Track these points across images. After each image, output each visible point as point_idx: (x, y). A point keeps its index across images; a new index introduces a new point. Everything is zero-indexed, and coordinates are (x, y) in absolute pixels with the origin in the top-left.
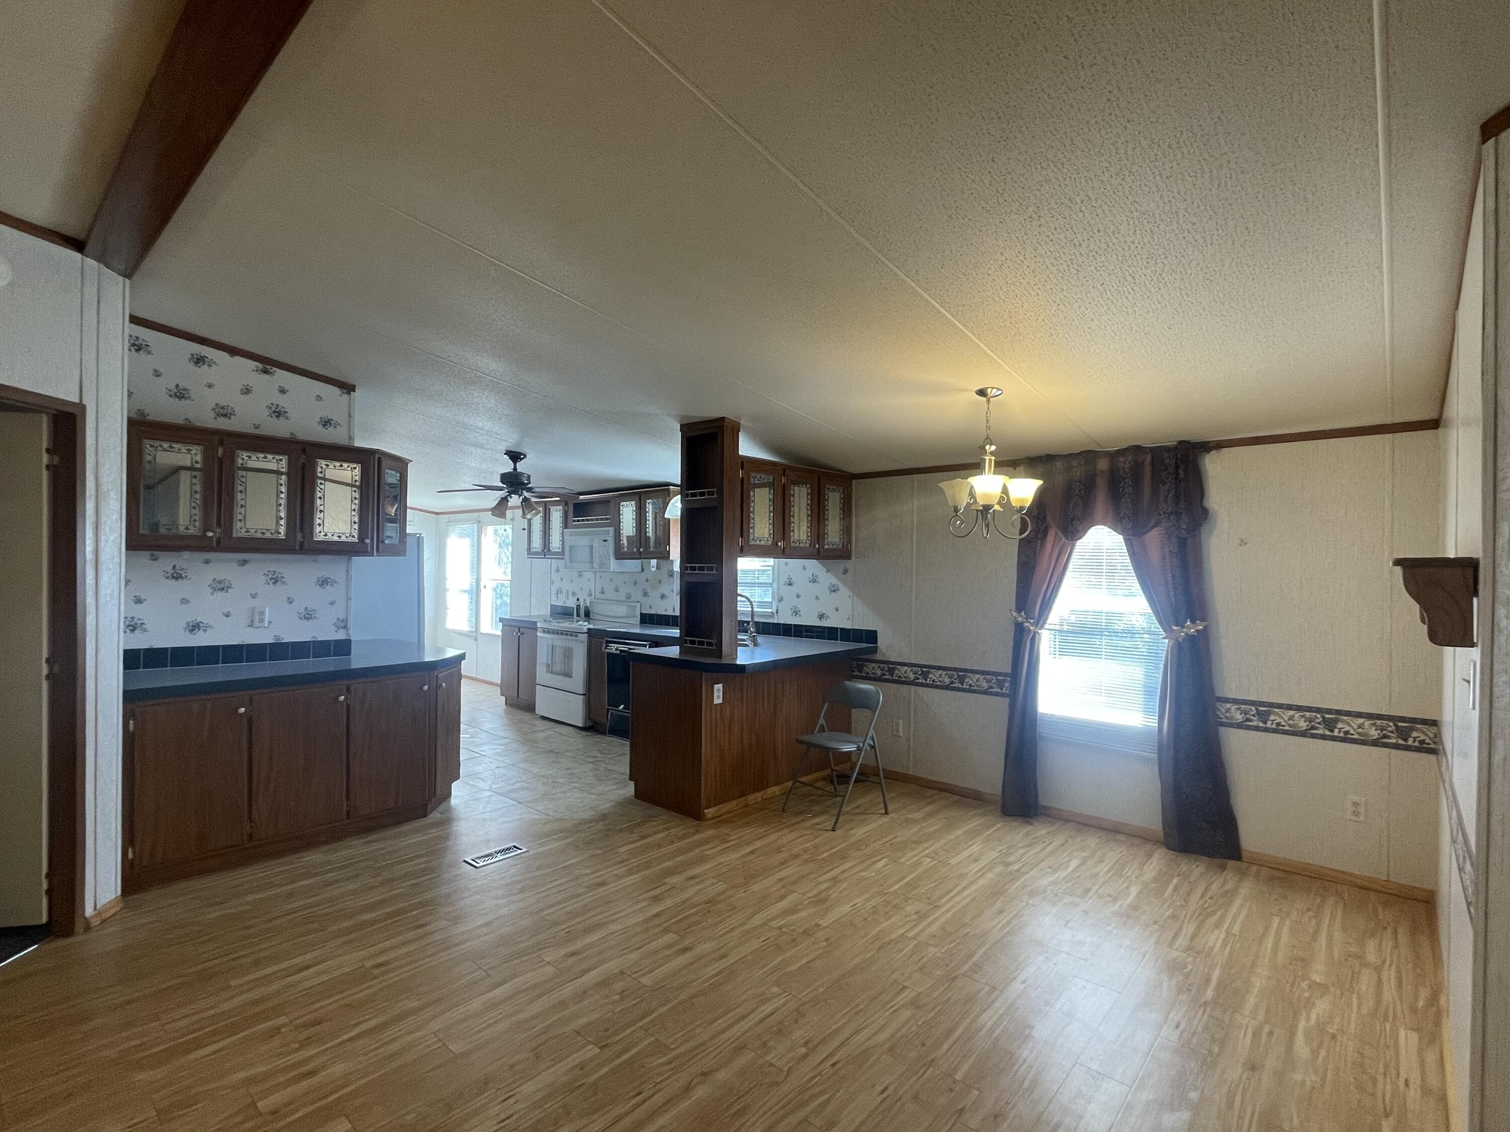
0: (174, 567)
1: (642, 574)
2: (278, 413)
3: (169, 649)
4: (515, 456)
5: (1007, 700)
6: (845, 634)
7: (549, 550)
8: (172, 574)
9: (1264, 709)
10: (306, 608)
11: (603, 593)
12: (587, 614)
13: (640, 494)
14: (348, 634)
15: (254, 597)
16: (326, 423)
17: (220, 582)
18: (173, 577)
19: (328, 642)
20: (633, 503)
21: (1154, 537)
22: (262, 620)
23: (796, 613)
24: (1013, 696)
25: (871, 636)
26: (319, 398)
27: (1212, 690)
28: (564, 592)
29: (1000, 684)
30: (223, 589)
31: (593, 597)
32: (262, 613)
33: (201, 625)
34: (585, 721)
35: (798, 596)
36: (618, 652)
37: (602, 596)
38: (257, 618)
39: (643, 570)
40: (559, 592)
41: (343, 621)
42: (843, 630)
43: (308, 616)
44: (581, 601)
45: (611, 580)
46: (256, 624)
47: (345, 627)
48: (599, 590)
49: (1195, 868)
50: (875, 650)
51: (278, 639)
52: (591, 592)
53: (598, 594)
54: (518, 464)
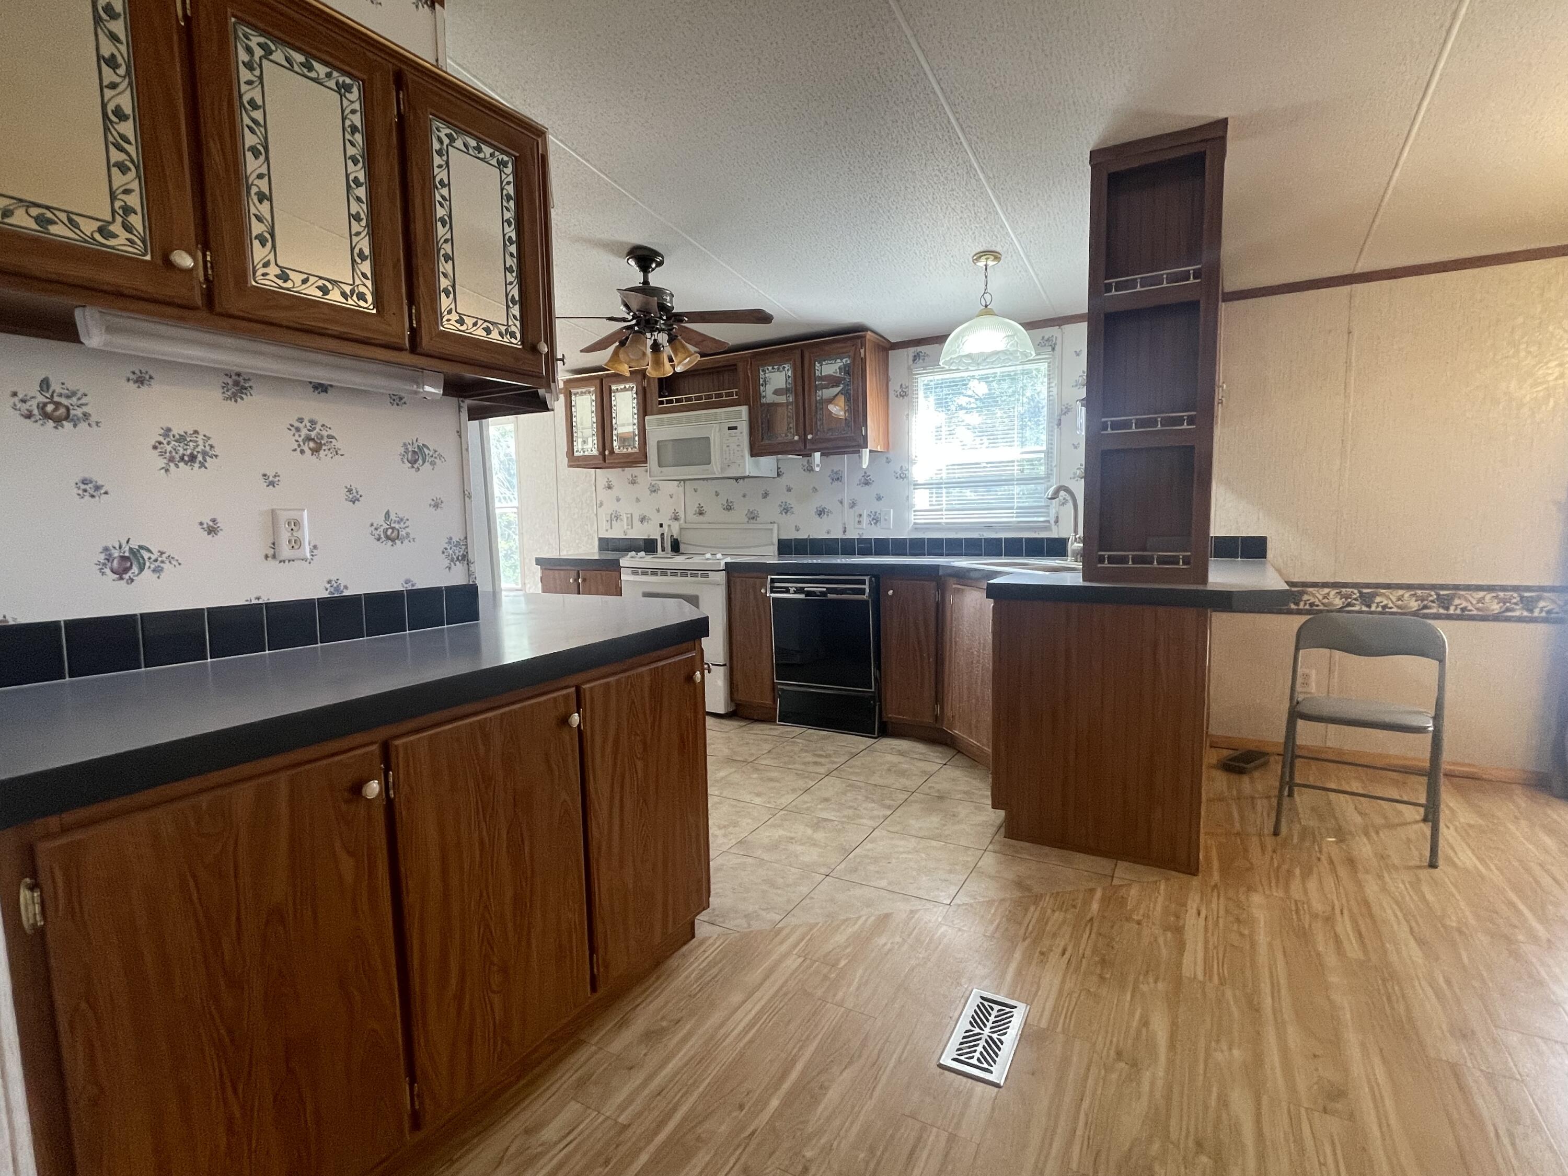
0: (45, 384)
3: (62, 623)
4: (646, 258)
7: (612, 452)
8: (42, 407)
10: (387, 514)
11: (700, 513)
12: (676, 547)
13: (802, 350)
14: (470, 574)
15: (272, 484)
17: (182, 439)
18: (47, 416)
19: (434, 593)
20: (787, 366)
22: (296, 543)
25: (1255, 547)
28: (624, 517)
30: (193, 458)
31: (682, 521)
32: (295, 524)
33: (146, 555)
34: (727, 706)
36: (802, 596)
37: (701, 518)
38: (285, 535)
39: (779, 475)
40: (615, 517)
41: (457, 544)
43: (392, 533)
45: (717, 494)
46: (285, 551)
47: (464, 558)
48: (694, 510)
51: (337, 589)
52: (681, 514)
53: (691, 517)
54: (651, 276)
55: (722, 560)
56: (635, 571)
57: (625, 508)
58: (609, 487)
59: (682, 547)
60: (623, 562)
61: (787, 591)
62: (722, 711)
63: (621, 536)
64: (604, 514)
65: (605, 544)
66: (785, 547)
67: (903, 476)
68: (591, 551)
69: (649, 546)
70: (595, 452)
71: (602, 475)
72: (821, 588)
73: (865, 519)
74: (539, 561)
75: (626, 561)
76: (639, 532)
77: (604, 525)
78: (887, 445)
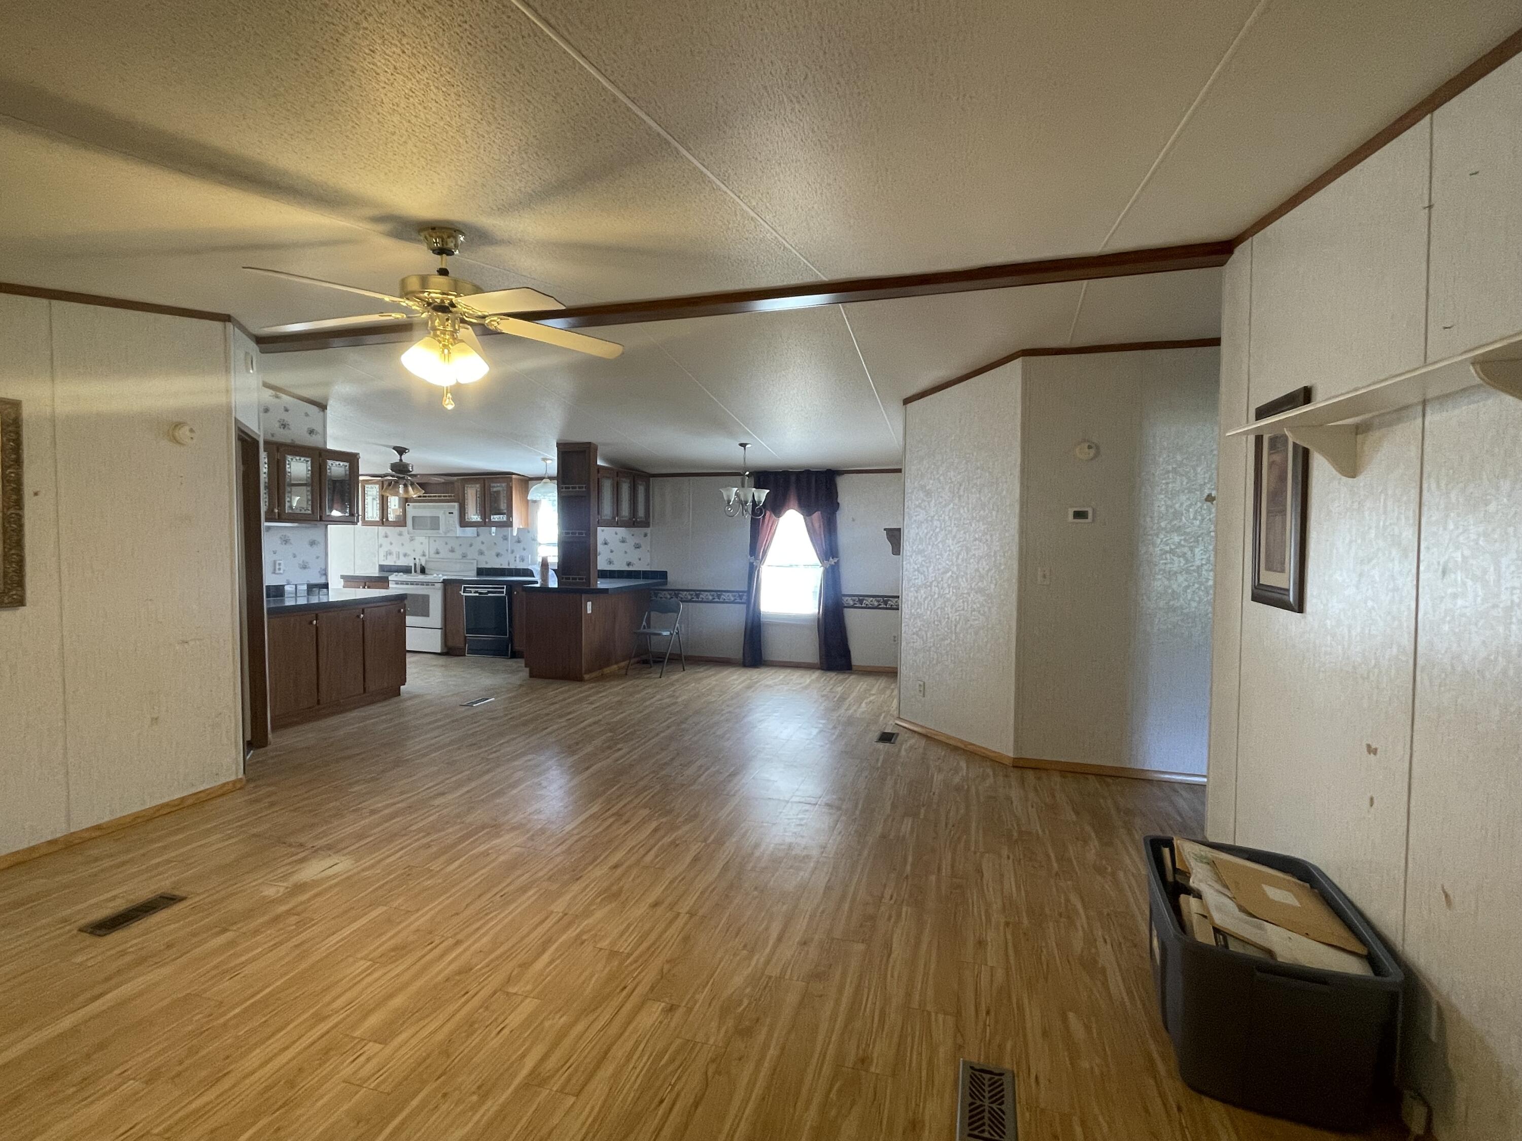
1: (478, 538)
2: (284, 426)
4: (401, 451)
5: (745, 606)
6: (646, 574)
7: (387, 519)
9: (861, 599)
10: (303, 561)
11: (438, 553)
12: (423, 570)
13: (488, 479)
14: (326, 578)
15: (275, 553)
16: (311, 432)
19: (319, 584)
20: (478, 486)
21: (817, 515)
22: (280, 568)
23: (610, 562)
24: (748, 603)
25: (663, 575)
26: (307, 415)
27: (841, 591)
28: (394, 554)
29: (741, 597)
31: (427, 557)
32: (280, 564)
34: (443, 648)
35: (612, 551)
36: (476, 595)
37: (437, 556)
38: (277, 567)
39: (478, 535)
40: (389, 553)
41: (323, 570)
42: (644, 572)
43: (304, 567)
44: (417, 561)
45: (445, 545)
46: (277, 571)
48: (432, 551)
49: (833, 676)
50: (666, 583)
52: (427, 553)
53: (433, 555)
54: (403, 457)
55: (442, 577)
56: (397, 583)
57: (395, 549)
58: (386, 537)
59: (427, 571)
60: (390, 578)
61: (471, 592)
62: (439, 651)
63: (393, 564)
64: (382, 552)
65: (382, 568)
66: (480, 572)
67: (534, 539)
68: (375, 572)
69: (407, 570)
70: (378, 519)
71: (382, 530)
72: (485, 591)
73: (518, 559)
74: (343, 577)
75: (392, 577)
76: (402, 562)
77: (382, 557)
78: (527, 524)
